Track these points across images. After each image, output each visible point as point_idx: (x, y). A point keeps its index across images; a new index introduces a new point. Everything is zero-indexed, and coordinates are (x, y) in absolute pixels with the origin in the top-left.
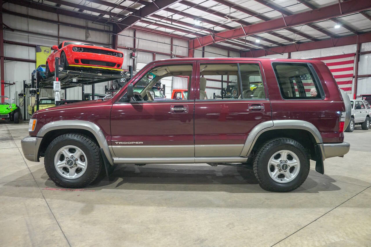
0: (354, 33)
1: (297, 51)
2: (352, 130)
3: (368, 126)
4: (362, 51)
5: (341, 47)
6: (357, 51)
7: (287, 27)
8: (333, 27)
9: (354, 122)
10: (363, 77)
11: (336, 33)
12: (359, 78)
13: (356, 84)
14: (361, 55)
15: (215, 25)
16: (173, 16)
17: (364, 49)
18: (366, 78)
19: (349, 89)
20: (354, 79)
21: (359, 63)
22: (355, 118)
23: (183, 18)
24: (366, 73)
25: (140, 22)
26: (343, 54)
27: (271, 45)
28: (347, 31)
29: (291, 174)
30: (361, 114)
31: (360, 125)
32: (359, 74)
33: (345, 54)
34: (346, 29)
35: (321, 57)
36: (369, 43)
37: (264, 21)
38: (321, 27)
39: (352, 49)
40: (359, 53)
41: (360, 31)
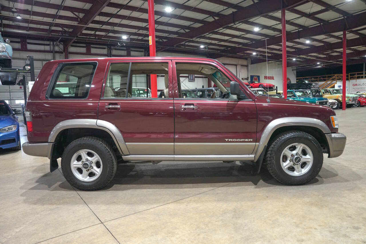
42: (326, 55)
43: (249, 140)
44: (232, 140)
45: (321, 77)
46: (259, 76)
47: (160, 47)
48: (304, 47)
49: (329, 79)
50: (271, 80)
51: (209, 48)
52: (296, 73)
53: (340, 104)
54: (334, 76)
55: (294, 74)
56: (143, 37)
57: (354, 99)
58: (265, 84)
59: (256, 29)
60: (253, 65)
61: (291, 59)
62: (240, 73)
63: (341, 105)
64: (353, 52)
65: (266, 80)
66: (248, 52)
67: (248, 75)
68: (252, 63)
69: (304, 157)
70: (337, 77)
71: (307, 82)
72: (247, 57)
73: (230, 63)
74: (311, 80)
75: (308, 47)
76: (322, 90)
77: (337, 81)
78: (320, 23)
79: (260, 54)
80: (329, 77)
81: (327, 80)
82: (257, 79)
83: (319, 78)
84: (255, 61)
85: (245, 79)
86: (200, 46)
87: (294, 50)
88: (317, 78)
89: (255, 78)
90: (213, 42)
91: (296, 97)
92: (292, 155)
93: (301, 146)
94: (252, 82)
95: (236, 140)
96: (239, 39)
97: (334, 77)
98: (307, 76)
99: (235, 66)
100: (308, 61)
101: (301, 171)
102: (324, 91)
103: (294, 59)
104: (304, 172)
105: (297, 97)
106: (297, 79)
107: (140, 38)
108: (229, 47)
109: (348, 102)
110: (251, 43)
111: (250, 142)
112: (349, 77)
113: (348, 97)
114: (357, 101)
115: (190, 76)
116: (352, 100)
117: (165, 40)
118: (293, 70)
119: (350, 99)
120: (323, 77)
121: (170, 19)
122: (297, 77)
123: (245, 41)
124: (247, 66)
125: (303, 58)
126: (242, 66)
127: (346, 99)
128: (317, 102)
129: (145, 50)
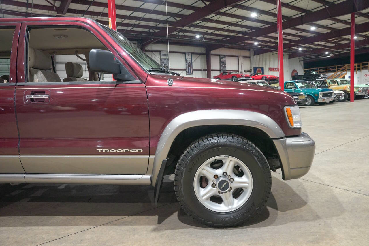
42: (334, 44)
43: (137, 151)
44: (108, 151)
45: (331, 68)
46: (263, 68)
47: (152, 38)
48: (310, 35)
49: (339, 70)
50: (275, 72)
51: (205, 39)
52: (303, 64)
53: (347, 96)
54: (345, 67)
55: (301, 65)
56: (132, 28)
57: (364, 90)
58: (268, 76)
59: (254, 15)
60: (256, 56)
61: (297, 48)
62: (242, 64)
63: (349, 97)
64: (365, 39)
65: (270, 72)
66: (249, 42)
67: (251, 67)
68: (255, 54)
69: (237, 179)
70: (348, 67)
71: (314, 73)
72: (249, 48)
73: (231, 54)
74: (319, 72)
75: (314, 35)
76: (328, 81)
77: (348, 71)
78: (324, 5)
79: (262, 44)
80: (338, 67)
81: (336, 70)
82: (261, 71)
83: (328, 69)
84: (259, 51)
85: (248, 71)
86: (196, 36)
87: (299, 38)
88: (326, 69)
89: (258, 70)
90: (210, 31)
91: (297, 88)
92: (216, 177)
93: (231, 160)
94: (255, 74)
95: (115, 151)
96: (236, 27)
97: (343, 68)
98: (315, 67)
99: (237, 58)
100: (315, 51)
101: (232, 204)
102: (330, 82)
103: (300, 49)
104: (238, 205)
105: (299, 88)
106: (304, 71)
107: (129, 28)
108: (228, 36)
109: (357, 93)
110: (251, 31)
111: (139, 153)
112: (361, 66)
113: (357, 88)
114: (367, 92)
115: (188, 69)
116: (362, 91)
117: (157, 31)
118: (300, 61)
119: (359, 90)
120: (333, 68)
121: (157, 6)
122: (304, 68)
123: (244, 30)
124: (250, 57)
125: (309, 48)
126: (245, 57)
127: (355, 90)
128: (320, 93)
129: (138, 43)
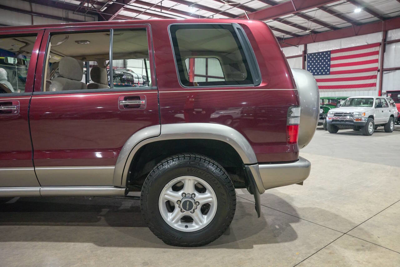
0: (379, 19)
1: (314, 42)
2: (371, 133)
3: (392, 128)
4: (388, 40)
5: (364, 36)
6: (382, 40)
7: (297, 12)
8: (353, 12)
9: (373, 123)
10: (390, 70)
11: (358, 19)
12: (385, 72)
13: (381, 79)
14: (387, 45)
15: (215, 13)
16: (162, 2)
17: (391, 37)
18: (393, 71)
19: (374, 85)
20: (379, 73)
21: (385, 54)
22: (375, 119)
23: (176, 5)
24: (393, 66)
25: (124, 10)
26: (366, 44)
27: (284, 36)
28: (370, 16)
29: (204, 216)
30: (382, 113)
31: (383, 127)
32: (385, 67)
33: (369, 43)
34: (369, 14)
35: (342, 48)
36: (397, 30)
37: (270, 6)
38: (339, 12)
39: (377, 37)
40: (385, 43)
41: (386, 16)
